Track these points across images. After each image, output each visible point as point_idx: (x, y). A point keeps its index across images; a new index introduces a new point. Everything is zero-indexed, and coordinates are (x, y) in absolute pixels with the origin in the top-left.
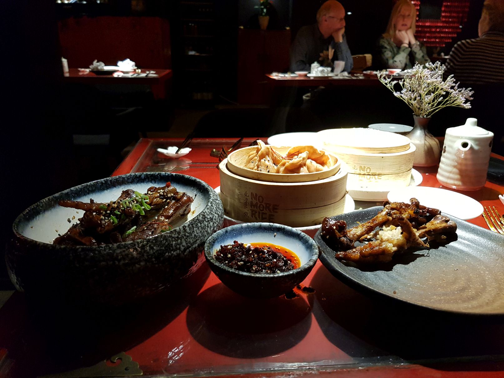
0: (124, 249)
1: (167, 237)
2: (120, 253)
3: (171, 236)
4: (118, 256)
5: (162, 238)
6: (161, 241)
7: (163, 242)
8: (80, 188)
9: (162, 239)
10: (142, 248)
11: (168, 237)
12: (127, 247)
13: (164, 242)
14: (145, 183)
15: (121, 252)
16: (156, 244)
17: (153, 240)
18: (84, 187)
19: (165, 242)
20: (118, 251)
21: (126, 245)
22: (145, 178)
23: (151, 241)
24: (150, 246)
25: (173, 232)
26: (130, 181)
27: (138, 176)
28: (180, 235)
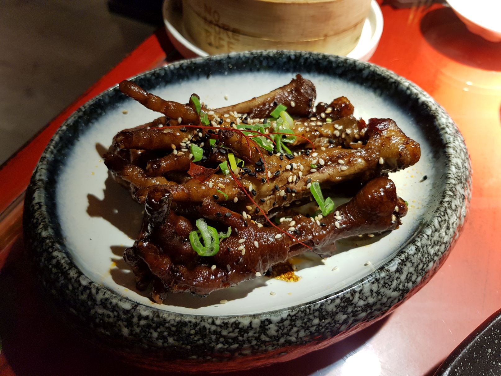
0: (111, 313)
1: (208, 331)
2: (101, 315)
3: (220, 332)
4: (96, 318)
5: (194, 329)
6: (190, 335)
7: (192, 337)
8: (246, 57)
9: (193, 332)
10: (142, 329)
11: (210, 332)
12: (117, 311)
13: (196, 338)
14: (363, 88)
15: (103, 315)
16: (176, 334)
17: (173, 326)
18: (255, 57)
19: (198, 340)
20: (100, 311)
21: (116, 309)
22: (367, 76)
23: (167, 325)
24: (161, 333)
25: (229, 326)
26: (340, 71)
27: (357, 68)
28: (243, 336)
